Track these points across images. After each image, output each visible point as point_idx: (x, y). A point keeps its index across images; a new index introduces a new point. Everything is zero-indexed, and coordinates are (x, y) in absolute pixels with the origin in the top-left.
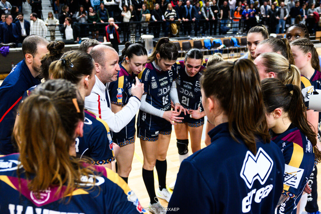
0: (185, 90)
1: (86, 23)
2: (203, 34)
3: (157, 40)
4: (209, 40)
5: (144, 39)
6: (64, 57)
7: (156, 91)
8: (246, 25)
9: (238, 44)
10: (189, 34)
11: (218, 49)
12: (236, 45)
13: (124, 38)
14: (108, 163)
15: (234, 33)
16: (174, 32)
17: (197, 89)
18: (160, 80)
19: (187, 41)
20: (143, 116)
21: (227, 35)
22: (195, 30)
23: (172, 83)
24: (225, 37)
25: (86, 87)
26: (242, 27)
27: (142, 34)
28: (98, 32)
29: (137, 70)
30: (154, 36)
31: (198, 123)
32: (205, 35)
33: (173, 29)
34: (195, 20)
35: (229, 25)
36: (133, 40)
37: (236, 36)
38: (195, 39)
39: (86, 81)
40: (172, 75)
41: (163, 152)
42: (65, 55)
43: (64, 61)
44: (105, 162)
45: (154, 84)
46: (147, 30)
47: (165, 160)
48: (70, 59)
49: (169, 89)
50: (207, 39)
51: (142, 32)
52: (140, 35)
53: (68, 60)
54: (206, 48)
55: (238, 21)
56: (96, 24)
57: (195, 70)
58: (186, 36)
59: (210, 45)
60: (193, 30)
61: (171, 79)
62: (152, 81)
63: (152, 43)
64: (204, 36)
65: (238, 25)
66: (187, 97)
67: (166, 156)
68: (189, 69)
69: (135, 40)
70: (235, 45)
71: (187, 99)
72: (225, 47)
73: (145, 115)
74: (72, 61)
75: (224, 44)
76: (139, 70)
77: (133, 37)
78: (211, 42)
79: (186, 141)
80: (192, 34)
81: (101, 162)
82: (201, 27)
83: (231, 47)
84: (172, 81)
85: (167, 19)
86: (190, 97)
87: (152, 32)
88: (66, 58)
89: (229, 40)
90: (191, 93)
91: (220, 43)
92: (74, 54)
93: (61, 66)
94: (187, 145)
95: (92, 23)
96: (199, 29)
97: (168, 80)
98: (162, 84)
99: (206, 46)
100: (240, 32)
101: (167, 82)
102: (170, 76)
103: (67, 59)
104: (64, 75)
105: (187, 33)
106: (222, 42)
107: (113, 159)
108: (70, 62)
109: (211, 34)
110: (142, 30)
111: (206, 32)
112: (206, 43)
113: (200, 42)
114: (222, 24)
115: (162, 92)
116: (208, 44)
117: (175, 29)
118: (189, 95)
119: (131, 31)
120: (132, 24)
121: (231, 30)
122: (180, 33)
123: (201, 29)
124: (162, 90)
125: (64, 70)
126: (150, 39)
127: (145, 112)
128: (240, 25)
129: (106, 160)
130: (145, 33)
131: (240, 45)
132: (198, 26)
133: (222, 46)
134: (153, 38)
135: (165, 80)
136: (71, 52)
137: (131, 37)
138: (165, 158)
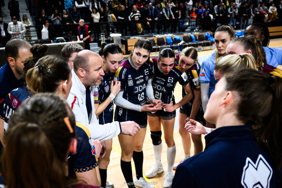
0: (158, 86)
1: (60, 24)
2: (165, 32)
3: (124, 38)
4: (171, 37)
5: (112, 38)
6: (40, 63)
7: (132, 88)
8: (202, 23)
9: (196, 40)
10: (153, 32)
11: (178, 45)
12: (195, 41)
13: (95, 36)
14: (92, 169)
15: (192, 30)
16: (139, 30)
17: (169, 84)
18: (136, 78)
19: (151, 38)
20: (120, 111)
21: (185, 32)
22: (157, 29)
23: (148, 81)
24: (184, 34)
25: (64, 93)
26: (199, 25)
27: (110, 33)
28: (71, 32)
29: (113, 68)
30: (122, 34)
31: (170, 116)
32: (167, 32)
33: (138, 28)
34: (158, 19)
35: (187, 24)
36: (103, 38)
37: (193, 33)
38: (158, 37)
39: (64, 86)
40: (148, 73)
41: (140, 144)
42: (40, 61)
43: (41, 68)
44: (88, 168)
45: (131, 82)
46: (115, 29)
47: (141, 151)
48: (46, 65)
49: (145, 87)
50: (168, 36)
51: (111, 31)
52: (109, 34)
53: (45, 67)
54: (168, 44)
55: (195, 20)
56: (69, 25)
57: (169, 68)
58: (150, 33)
59: (172, 41)
60: (156, 29)
61: (147, 78)
62: (129, 79)
63: (120, 40)
64: (165, 33)
65: (195, 23)
66: (160, 92)
67: (142, 147)
68: (164, 68)
69: (105, 38)
70: (193, 41)
71: (160, 93)
72: (185, 42)
73: (121, 110)
74: (49, 67)
75: (184, 40)
76: (115, 68)
77: (103, 36)
78: (172, 38)
79: (160, 133)
80: (155, 32)
81: (84, 169)
82: (163, 26)
83: (190, 43)
84: (148, 79)
85: (133, 19)
86: (163, 92)
87: (119, 31)
88: (42, 64)
89: (187, 37)
90: (164, 88)
91: (181, 39)
92: (50, 60)
93: (38, 73)
94: (161, 136)
95: (66, 24)
96: (161, 28)
97: (144, 78)
98: (138, 82)
99: (168, 42)
100: (197, 30)
101: (143, 80)
102: (146, 74)
103: (43, 66)
104: (42, 82)
105: (151, 31)
106: (182, 39)
107: (96, 164)
108: (47, 68)
109: (172, 32)
110: (111, 29)
111: (167, 30)
112: (168, 40)
113: (163, 38)
114: (181, 22)
115: (138, 89)
116: (170, 41)
117: (140, 28)
118: (162, 90)
119: (102, 30)
120: (102, 24)
121: (189, 28)
122: (144, 31)
123: (163, 27)
124: (137, 87)
125: (42, 76)
126: (118, 37)
127: (121, 108)
128: (196, 23)
129: (89, 167)
130: (113, 32)
131: (198, 40)
132: (160, 25)
133: (182, 42)
134: (121, 37)
135: (141, 78)
136: (47, 58)
137: (101, 35)
138: (142, 149)
